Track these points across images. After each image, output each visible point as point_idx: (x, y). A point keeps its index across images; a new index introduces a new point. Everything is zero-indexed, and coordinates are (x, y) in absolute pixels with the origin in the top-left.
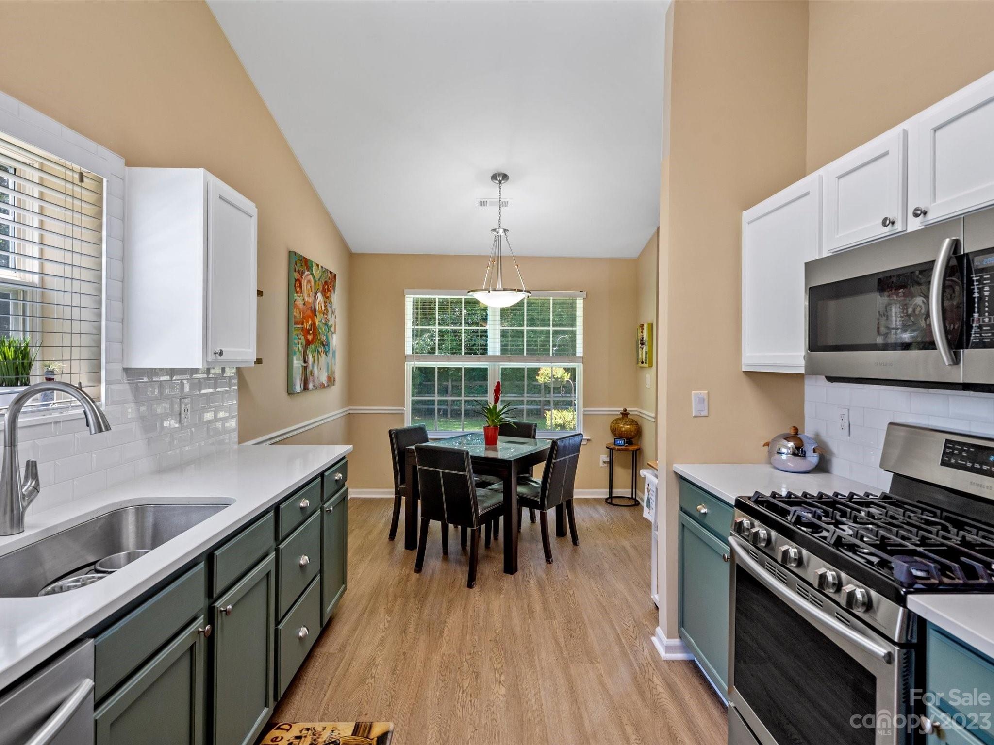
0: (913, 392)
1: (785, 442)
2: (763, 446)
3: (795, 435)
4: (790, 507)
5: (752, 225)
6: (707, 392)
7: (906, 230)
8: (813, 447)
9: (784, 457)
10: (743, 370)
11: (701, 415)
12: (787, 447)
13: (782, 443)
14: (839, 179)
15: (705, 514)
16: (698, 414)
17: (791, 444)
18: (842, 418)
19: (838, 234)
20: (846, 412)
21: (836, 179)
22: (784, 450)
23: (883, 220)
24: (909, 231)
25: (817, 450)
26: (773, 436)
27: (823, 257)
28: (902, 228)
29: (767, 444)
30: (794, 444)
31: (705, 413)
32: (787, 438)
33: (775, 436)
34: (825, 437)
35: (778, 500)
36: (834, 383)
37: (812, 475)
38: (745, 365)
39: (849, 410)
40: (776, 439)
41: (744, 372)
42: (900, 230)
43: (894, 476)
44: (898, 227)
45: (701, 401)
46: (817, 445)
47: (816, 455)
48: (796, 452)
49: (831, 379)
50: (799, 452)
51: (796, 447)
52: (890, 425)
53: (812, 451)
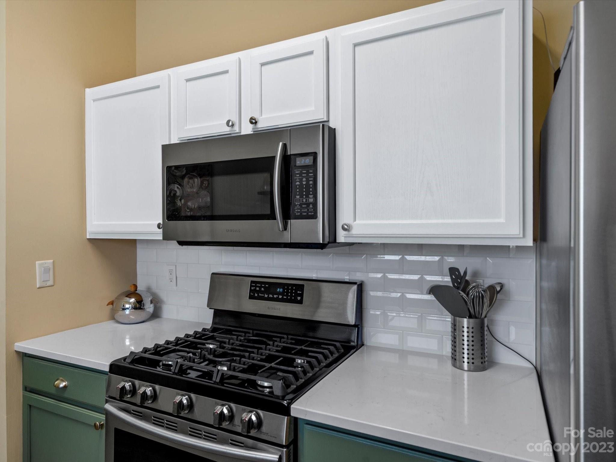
0: (248, 250)
1: (128, 299)
2: (107, 305)
3: (133, 293)
4: (161, 357)
5: (96, 103)
6: (52, 261)
7: (240, 133)
8: (150, 299)
9: (127, 312)
10: (88, 237)
11: (46, 286)
12: (130, 303)
13: (125, 300)
14: (187, 81)
15: (65, 387)
16: (44, 285)
17: (132, 300)
18: (171, 273)
19: (186, 126)
20: (173, 268)
21: (185, 81)
22: (127, 306)
23: (227, 122)
24: (242, 134)
25: (153, 302)
26: (116, 295)
27: (172, 143)
28: (239, 131)
29: (112, 303)
30: (135, 300)
31: (50, 283)
32: (129, 295)
33: (117, 295)
34: (155, 289)
35: (150, 354)
36: (184, 246)
37: (149, 322)
38: (90, 233)
39: (176, 266)
40: (119, 297)
41: (88, 239)
42: (237, 131)
43: (214, 312)
44: (236, 129)
45: (46, 271)
46: (152, 298)
47: (152, 305)
48: (138, 305)
49: (181, 243)
50: (139, 305)
51: (137, 302)
52: (213, 275)
53: (150, 303)
